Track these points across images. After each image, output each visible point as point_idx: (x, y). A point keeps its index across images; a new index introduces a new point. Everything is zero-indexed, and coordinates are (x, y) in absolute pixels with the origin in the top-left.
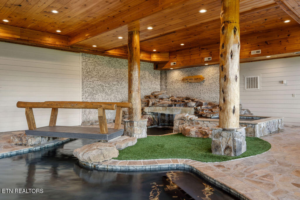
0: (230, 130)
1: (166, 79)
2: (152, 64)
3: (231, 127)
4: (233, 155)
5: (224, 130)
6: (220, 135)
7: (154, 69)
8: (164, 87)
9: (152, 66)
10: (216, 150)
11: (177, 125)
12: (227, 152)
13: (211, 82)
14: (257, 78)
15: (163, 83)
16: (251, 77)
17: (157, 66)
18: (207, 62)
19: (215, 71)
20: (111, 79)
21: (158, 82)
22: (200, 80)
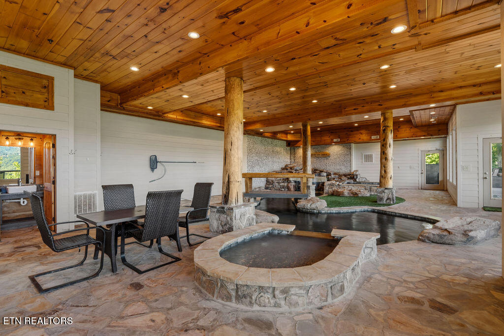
0: (390, 189)
1: (295, 154)
2: (285, 142)
3: (389, 187)
4: (392, 203)
5: (386, 189)
6: (384, 192)
7: (287, 146)
8: (293, 160)
9: (285, 143)
10: (380, 201)
11: (327, 189)
12: (388, 201)
13: (335, 157)
14: (372, 155)
15: (292, 158)
16: (367, 154)
17: (290, 144)
18: (334, 142)
19: (339, 149)
20: (262, 155)
21: (289, 157)
22: (326, 156)
